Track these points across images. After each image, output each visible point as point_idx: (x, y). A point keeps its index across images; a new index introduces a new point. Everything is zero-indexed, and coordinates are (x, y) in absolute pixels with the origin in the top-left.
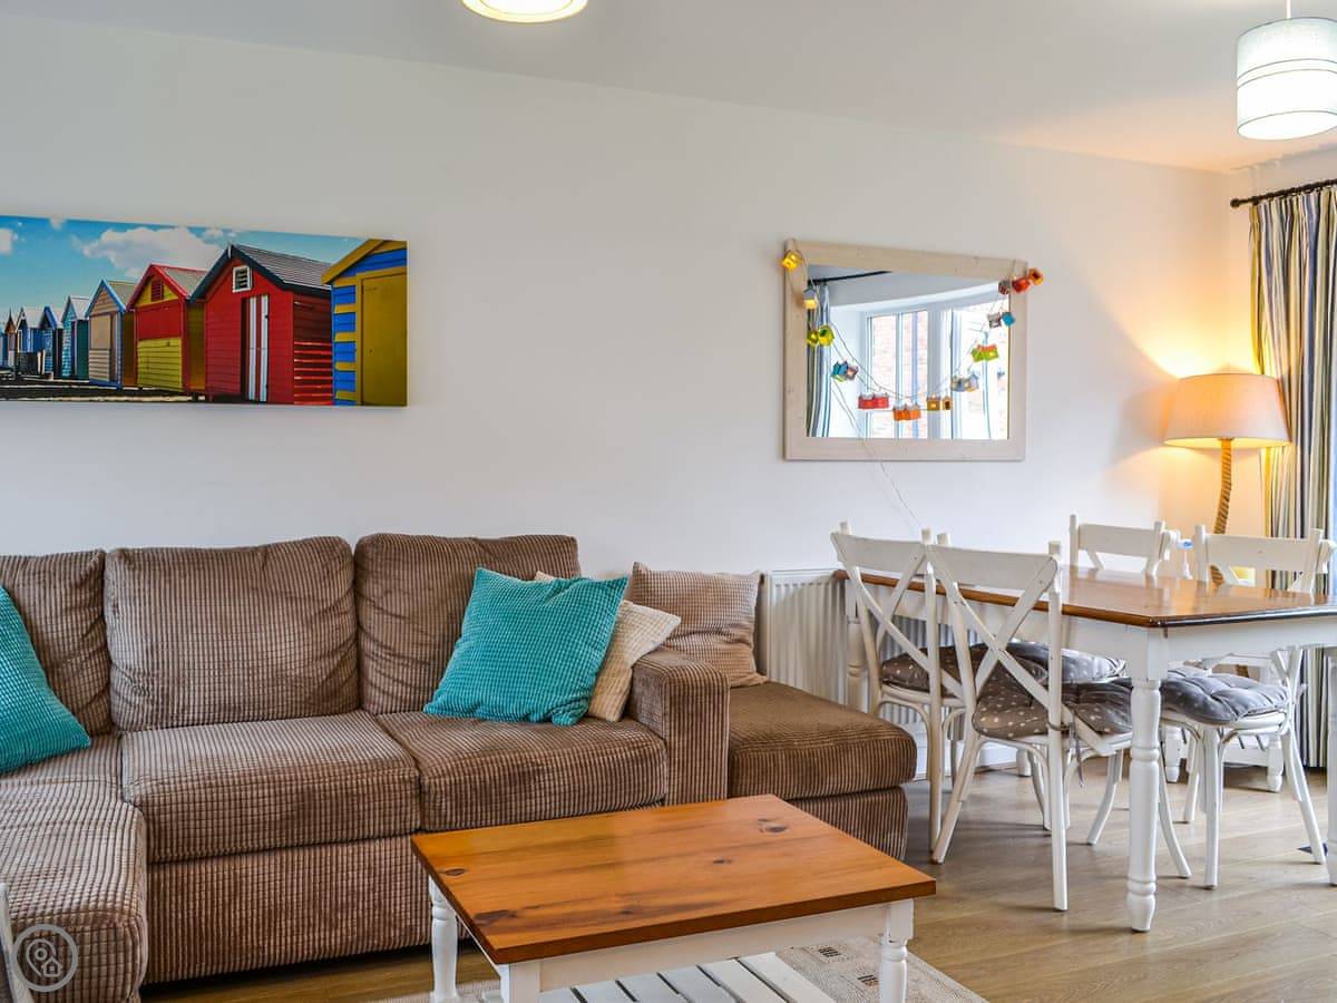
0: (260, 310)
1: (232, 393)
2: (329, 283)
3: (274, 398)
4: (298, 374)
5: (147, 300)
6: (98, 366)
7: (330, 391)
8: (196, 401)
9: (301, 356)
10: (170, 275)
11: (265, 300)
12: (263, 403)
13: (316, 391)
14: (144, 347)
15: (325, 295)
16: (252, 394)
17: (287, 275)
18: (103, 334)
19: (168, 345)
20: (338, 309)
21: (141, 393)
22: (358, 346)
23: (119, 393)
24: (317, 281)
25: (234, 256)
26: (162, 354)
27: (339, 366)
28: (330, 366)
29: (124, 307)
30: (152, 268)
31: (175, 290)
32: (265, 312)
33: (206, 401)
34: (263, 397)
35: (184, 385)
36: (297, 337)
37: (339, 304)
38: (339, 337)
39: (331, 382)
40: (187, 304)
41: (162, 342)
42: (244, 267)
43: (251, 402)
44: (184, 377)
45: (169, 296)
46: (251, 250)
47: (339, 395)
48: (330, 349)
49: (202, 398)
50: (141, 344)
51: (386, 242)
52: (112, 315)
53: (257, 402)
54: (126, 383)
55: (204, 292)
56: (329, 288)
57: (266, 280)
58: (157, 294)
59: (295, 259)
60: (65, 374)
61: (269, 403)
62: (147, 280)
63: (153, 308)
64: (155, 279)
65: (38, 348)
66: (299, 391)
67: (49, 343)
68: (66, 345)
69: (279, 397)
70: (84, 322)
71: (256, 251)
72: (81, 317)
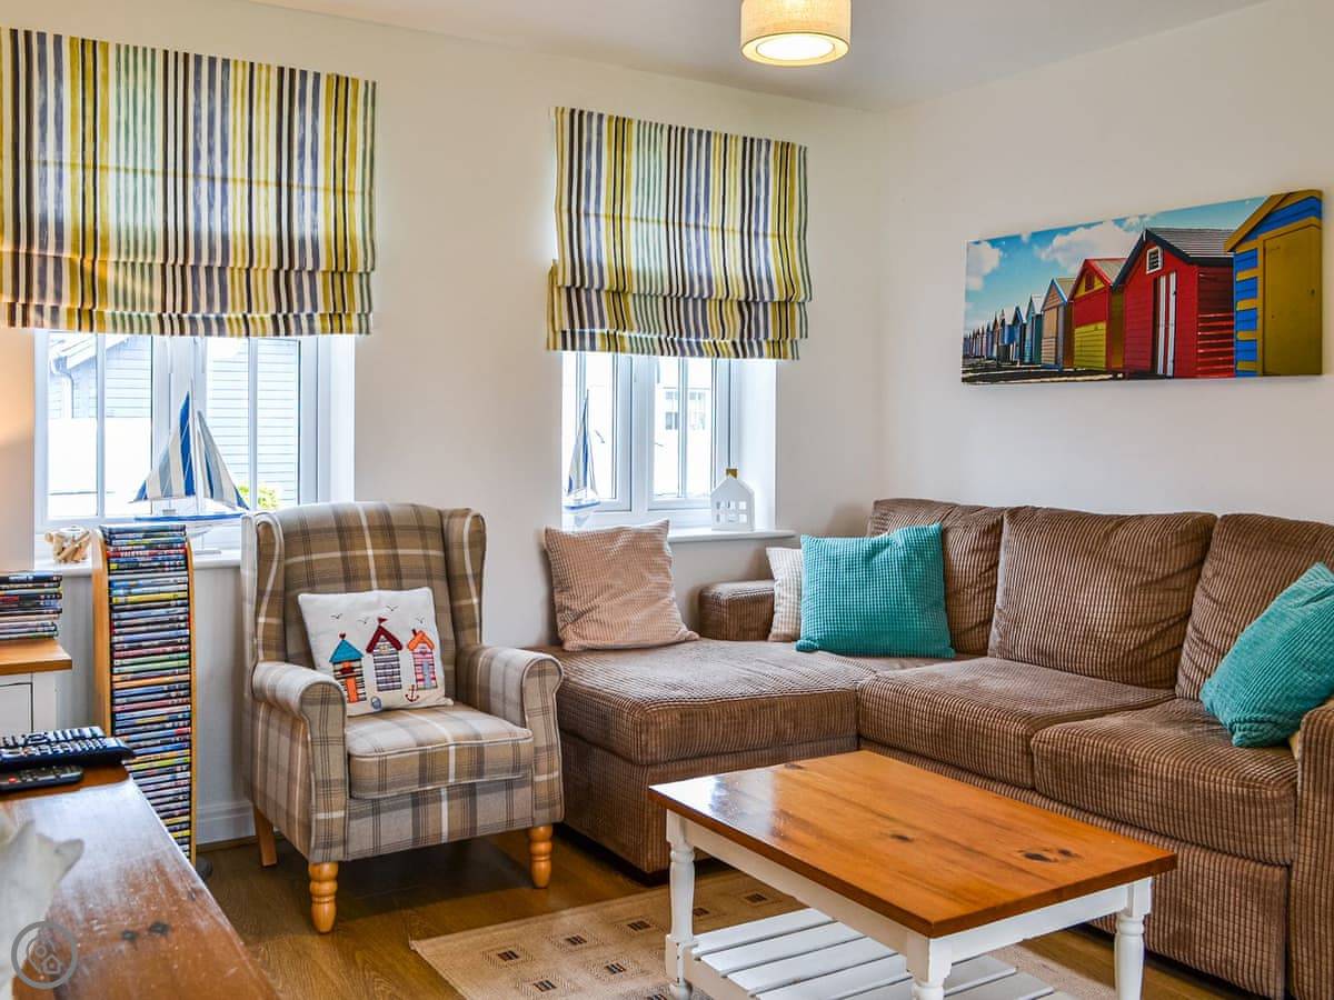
0: (1169, 286)
1: (1142, 369)
2: (1232, 251)
3: (1180, 373)
4: (1202, 346)
5: (1082, 292)
6: (1048, 353)
7: (1231, 362)
8: (1115, 378)
9: (1203, 329)
10: (1098, 265)
11: (1173, 277)
12: (1169, 378)
13: (1218, 363)
14: (1080, 333)
15: (1226, 265)
16: (1160, 371)
17: (1193, 249)
18: (1051, 324)
19: (1096, 329)
20: (1240, 276)
21: (1076, 374)
22: (1260, 312)
23: (1061, 374)
24: (1220, 251)
25: (1150, 238)
26: (1092, 336)
27: (1241, 336)
28: (1231, 336)
29: (1066, 298)
30: (1086, 261)
31: (1102, 279)
32: (1172, 289)
33: (1123, 378)
34: (1170, 373)
35: (1107, 363)
36: (1201, 310)
37: (1241, 270)
38: (1241, 306)
39: (1231, 353)
40: (1111, 290)
41: (1092, 327)
42: (1157, 248)
43: (1159, 377)
44: (1107, 355)
45: (1098, 285)
46: (1161, 231)
47: (1240, 366)
48: (1232, 318)
49: (1120, 376)
50: (1077, 330)
51: (1288, 196)
52: (1058, 307)
53: (1164, 377)
54: (1066, 367)
55: (1124, 277)
56: (1231, 255)
57: (1175, 257)
58: (1090, 285)
59: (1200, 232)
60: (1027, 360)
61: (1173, 377)
62: (1082, 273)
63: (1086, 298)
64: (1089, 271)
65: (1011, 340)
66: (1202, 364)
67: (1018, 336)
68: (1028, 337)
69: (1184, 371)
70: (1038, 316)
71: (1168, 231)
72: (1038, 312)
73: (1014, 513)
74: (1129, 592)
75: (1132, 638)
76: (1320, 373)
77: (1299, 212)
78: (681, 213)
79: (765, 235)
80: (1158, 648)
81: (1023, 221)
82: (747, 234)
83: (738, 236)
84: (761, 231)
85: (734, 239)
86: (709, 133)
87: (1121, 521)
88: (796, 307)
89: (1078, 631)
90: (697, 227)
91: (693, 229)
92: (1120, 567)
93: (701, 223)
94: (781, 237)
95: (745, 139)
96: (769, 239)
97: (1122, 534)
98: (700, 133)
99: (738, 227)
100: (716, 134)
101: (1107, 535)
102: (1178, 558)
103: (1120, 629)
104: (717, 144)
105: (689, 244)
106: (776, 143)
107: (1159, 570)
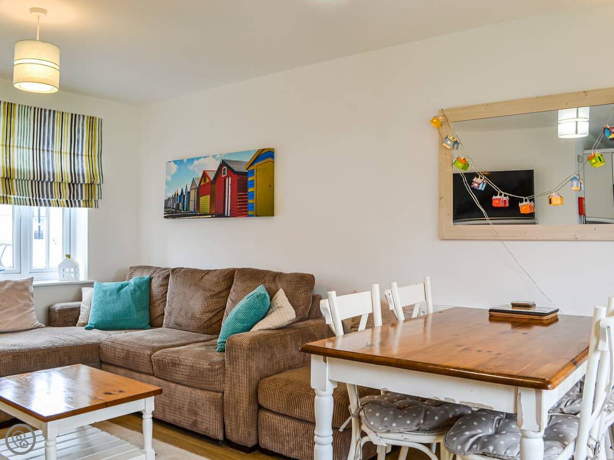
0: (229, 181)
1: (221, 215)
2: (247, 169)
3: (232, 216)
4: (238, 205)
5: (203, 183)
6: (192, 208)
7: (247, 211)
8: (212, 217)
9: (239, 198)
10: (208, 173)
11: (230, 178)
12: (229, 217)
13: (243, 211)
15: (245, 174)
16: (226, 215)
17: (237, 168)
18: (193, 195)
19: (207, 198)
20: (250, 179)
21: (201, 215)
22: (255, 193)
23: (196, 215)
24: (244, 170)
25: (224, 163)
26: (205, 200)
27: (250, 201)
28: (247, 201)
29: (198, 186)
30: (204, 171)
31: (209, 178)
32: (230, 183)
33: (215, 217)
34: (229, 215)
35: (210, 211)
36: (239, 191)
37: (251, 176)
38: (250, 190)
39: (246, 208)
40: (211, 183)
41: (205, 197)
42: (225, 167)
43: (226, 217)
44: (210, 209)
45: (208, 181)
47: (250, 213)
48: (247, 195)
49: (214, 216)
50: (201, 198)
51: (264, 149)
52: (195, 189)
53: (227, 217)
54: (197, 213)
55: (215, 178)
56: (247, 171)
57: (231, 171)
58: (205, 181)
59: (238, 162)
60: (185, 210)
61: (230, 217)
62: (203, 175)
63: (204, 185)
64: (205, 175)
65: (180, 202)
66: (239, 212)
67: (182, 200)
68: (185, 200)
69: (233, 215)
70: (189, 192)
71: (228, 161)
72: (189, 191)
73: (173, 270)
74: (206, 299)
75: (207, 316)
76: (273, 216)
77: (266, 156)
78: (39, 144)
79: (82, 155)
80: (214, 320)
81: (184, 154)
82: (73, 155)
83: (68, 155)
84: (80, 153)
85: (66, 156)
86: (54, 111)
87: (208, 272)
88: (96, 186)
89: (189, 315)
90: (48, 151)
91: (46, 152)
92: (205, 290)
93: (50, 149)
94: (90, 156)
95: (72, 114)
96: (84, 157)
97: (207, 277)
98: (50, 111)
99: (68, 151)
100: (58, 112)
101: (202, 277)
102: (223, 286)
103: (203, 313)
104: (58, 116)
105: (44, 158)
106: (87, 117)
107: (217, 290)
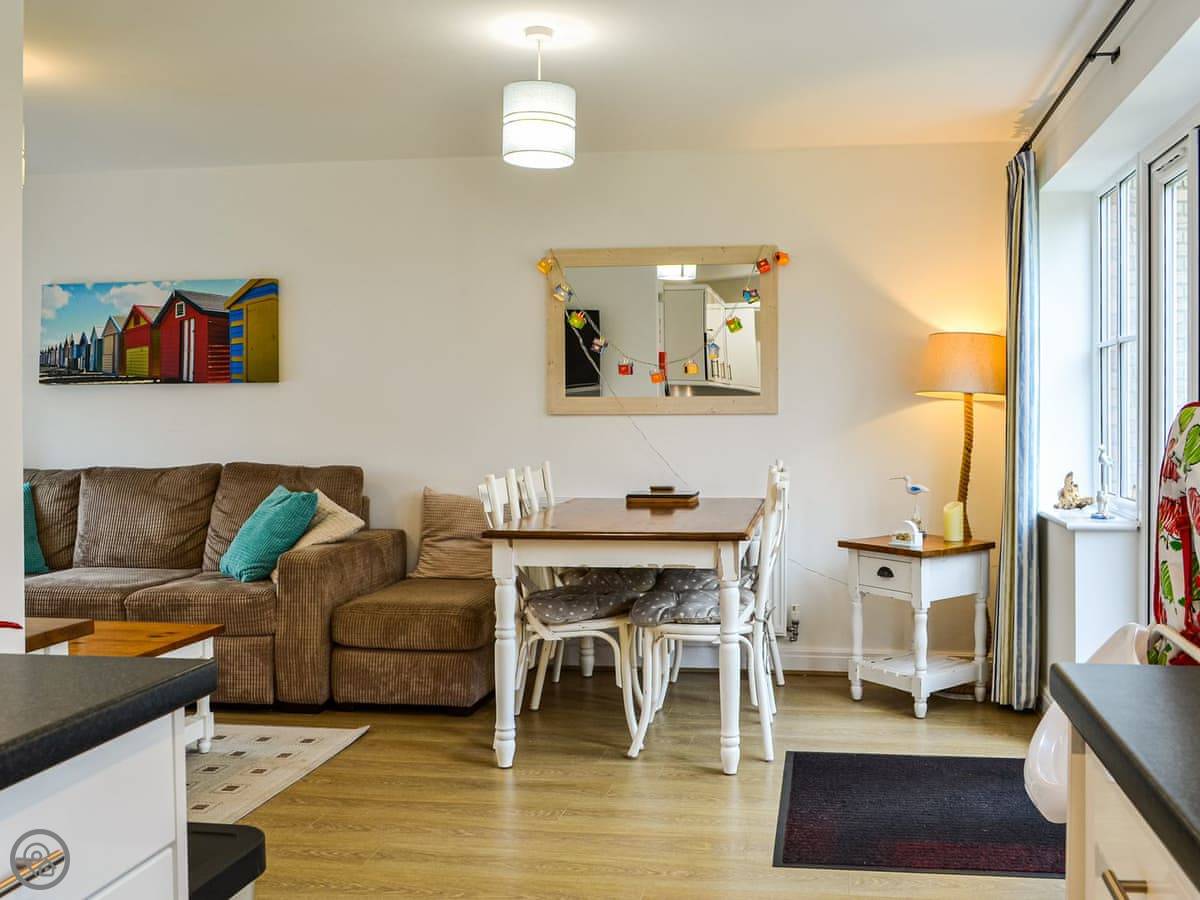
0: (190, 327)
1: (176, 378)
2: (229, 308)
3: (197, 380)
4: (212, 364)
5: (132, 326)
6: (107, 364)
7: (228, 374)
8: (155, 382)
9: (212, 354)
10: (143, 310)
11: (192, 321)
12: (191, 383)
13: (220, 374)
14: (130, 353)
15: (225, 316)
16: (185, 378)
17: (206, 306)
18: (109, 345)
19: (142, 351)
20: (234, 324)
21: (127, 379)
22: (245, 345)
23: (117, 379)
24: (221, 308)
25: (177, 296)
26: (139, 356)
27: (234, 359)
28: (228, 359)
29: (120, 330)
30: (134, 307)
31: (145, 319)
32: (192, 329)
33: (161, 383)
34: (191, 380)
35: (149, 372)
36: (211, 342)
37: (235, 320)
38: (234, 341)
39: (228, 369)
40: (151, 326)
41: (138, 350)
42: (182, 302)
43: (184, 382)
44: (150, 369)
45: (143, 323)
46: (186, 292)
47: (234, 377)
48: (229, 348)
49: (158, 381)
50: (128, 351)
51: (260, 280)
52: (114, 335)
53: (188, 382)
54: (121, 374)
55: (160, 319)
56: (228, 311)
57: (194, 310)
58: (137, 322)
59: (209, 295)
60: (91, 369)
61: (193, 382)
62: (132, 313)
63: (133, 330)
64: (136, 313)
65: (79, 356)
66: (211, 375)
67: (84, 353)
68: (92, 353)
69: (200, 378)
70: (100, 340)
71: (190, 293)
72: (100, 338)
73: (89, 472)
74: (171, 513)
75: (175, 541)
76: (278, 381)
77: (264, 290)
80: (189, 546)
81: (88, 274)
87: (163, 472)
92: (165, 499)
97: (165, 479)
101: (156, 481)
102: (201, 491)
103: (166, 537)
107: (190, 498)
